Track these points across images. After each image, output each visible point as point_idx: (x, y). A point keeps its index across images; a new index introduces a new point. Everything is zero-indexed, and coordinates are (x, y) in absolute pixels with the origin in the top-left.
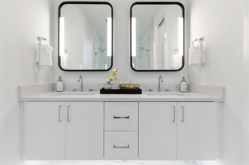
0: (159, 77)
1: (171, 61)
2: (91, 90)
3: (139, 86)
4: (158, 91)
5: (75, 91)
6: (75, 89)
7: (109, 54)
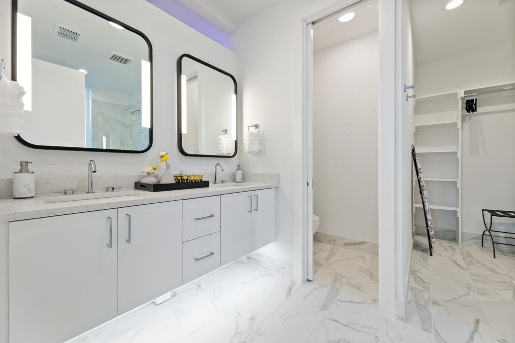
0: (215, 164)
1: (218, 144)
2: (113, 188)
3: (202, 176)
4: (215, 183)
5: (73, 193)
6: (73, 190)
7: (146, 124)
